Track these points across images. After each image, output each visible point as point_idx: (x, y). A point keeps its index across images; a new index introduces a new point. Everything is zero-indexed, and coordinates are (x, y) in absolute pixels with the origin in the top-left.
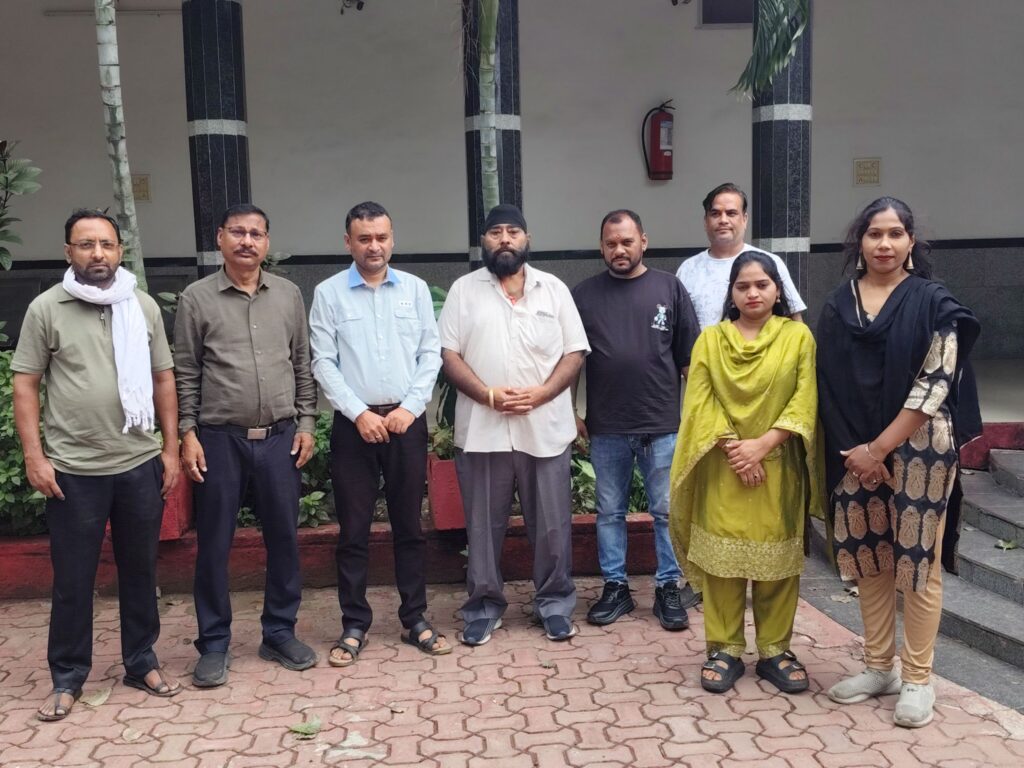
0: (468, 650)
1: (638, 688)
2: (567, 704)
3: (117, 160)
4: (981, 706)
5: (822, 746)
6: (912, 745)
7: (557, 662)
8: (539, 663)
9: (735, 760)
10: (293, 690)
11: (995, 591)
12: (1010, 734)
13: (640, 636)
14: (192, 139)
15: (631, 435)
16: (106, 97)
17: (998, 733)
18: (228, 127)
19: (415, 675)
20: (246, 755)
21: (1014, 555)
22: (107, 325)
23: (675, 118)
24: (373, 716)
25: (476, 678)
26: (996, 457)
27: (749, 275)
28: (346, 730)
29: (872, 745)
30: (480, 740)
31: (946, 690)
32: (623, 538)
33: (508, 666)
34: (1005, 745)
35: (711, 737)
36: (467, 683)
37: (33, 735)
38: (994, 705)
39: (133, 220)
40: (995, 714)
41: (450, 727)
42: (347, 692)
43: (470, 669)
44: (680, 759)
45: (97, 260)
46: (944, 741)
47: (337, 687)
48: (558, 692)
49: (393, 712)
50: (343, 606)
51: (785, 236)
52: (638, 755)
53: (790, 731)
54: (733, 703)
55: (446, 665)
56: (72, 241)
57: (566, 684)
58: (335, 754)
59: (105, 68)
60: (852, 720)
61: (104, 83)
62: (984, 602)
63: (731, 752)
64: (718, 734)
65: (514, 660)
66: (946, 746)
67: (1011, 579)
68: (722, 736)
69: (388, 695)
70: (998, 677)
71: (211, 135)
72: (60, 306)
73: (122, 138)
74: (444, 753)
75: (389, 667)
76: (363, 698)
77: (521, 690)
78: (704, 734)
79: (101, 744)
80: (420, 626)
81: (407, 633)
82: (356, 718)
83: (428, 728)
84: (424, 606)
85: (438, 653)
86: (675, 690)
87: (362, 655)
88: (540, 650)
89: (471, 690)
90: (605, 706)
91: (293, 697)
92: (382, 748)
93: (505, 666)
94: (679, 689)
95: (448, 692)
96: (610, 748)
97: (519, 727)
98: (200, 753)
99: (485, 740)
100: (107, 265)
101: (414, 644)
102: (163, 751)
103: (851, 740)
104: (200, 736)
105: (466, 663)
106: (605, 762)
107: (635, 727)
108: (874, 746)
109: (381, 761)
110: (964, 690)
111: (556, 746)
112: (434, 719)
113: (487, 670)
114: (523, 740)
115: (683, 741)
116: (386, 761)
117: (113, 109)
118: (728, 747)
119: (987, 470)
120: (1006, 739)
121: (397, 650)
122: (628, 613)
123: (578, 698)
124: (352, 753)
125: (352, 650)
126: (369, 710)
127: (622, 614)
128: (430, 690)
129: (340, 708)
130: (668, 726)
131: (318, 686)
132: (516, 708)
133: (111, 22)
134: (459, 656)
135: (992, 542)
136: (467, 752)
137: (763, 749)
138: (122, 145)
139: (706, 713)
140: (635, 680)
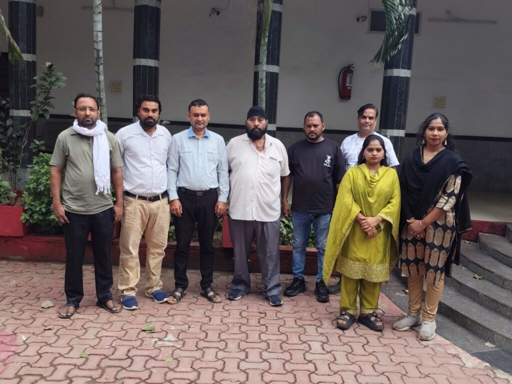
0: (228, 302)
1: (300, 326)
2: (267, 331)
3: (99, 74)
4: (453, 350)
5: (377, 361)
6: (419, 365)
7: (266, 311)
8: (258, 311)
9: (336, 364)
10: (148, 313)
11: (470, 298)
12: (465, 364)
13: (306, 304)
14: (134, 67)
15: (311, 213)
16: (95, 45)
17: (459, 363)
18: (151, 63)
19: (203, 311)
20: (121, 340)
21: (481, 282)
22: (91, 146)
23: (354, 72)
24: (180, 328)
25: (229, 315)
26: (481, 236)
27: (374, 145)
28: (167, 333)
29: (400, 363)
30: (225, 343)
31: (440, 341)
32: (304, 258)
33: (245, 311)
34: (461, 369)
35: (328, 352)
36: (225, 317)
37: (33, 322)
38: (460, 350)
39: (104, 100)
40: (459, 355)
41: (213, 336)
42: (172, 316)
43: (227, 311)
44: (311, 361)
45: (87, 116)
46: (434, 365)
47: (168, 313)
48: (264, 325)
49: (189, 327)
50: (176, 278)
51: (393, 129)
52: (293, 357)
53: (364, 353)
54: (341, 337)
55: (218, 308)
56: (77, 107)
57: (268, 322)
58: (160, 343)
59: (96, 32)
60: (393, 350)
61: (95, 39)
62: (464, 302)
63: (335, 360)
64: (331, 351)
65: (248, 308)
66: (434, 367)
67: (477, 293)
68: (333, 352)
69: (189, 319)
70: (465, 337)
71: (143, 66)
72: (71, 136)
73: (101, 64)
74: (207, 348)
75: (192, 307)
76: (178, 319)
77: (248, 322)
78: (325, 350)
79: (61, 329)
80: (209, 289)
81: (203, 292)
82: (173, 328)
83: (203, 336)
84: (212, 281)
85: (215, 302)
86: (316, 329)
87: (182, 300)
88: (261, 305)
89: (226, 320)
90: (284, 333)
91: (148, 316)
92: (181, 343)
93: (243, 311)
94: (319, 329)
95: (216, 320)
96: (282, 353)
97: (243, 339)
98: (102, 337)
99: (227, 344)
100: (92, 119)
101: (206, 297)
102: (87, 334)
103: (391, 360)
104: (104, 329)
105: (226, 308)
106: (278, 359)
107: (295, 344)
108: (401, 364)
109: (179, 349)
110: (448, 342)
111: (257, 349)
112: (207, 332)
113: (235, 312)
114: (243, 345)
115: (315, 352)
116: (181, 349)
117: (98, 51)
118: (335, 358)
119: (476, 242)
120: (462, 367)
121: (198, 299)
122: (303, 292)
123: (273, 329)
124: (167, 344)
125: (177, 297)
126: (179, 325)
127: (300, 292)
128: (208, 319)
129: (167, 323)
130: (309, 345)
131: (159, 312)
132: (243, 330)
133: (100, 13)
134: (224, 304)
135: (472, 275)
136: (218, 348)
137: (350, 360)
138: (101, 67)
139: (328, 341)
140: (300, 323)
